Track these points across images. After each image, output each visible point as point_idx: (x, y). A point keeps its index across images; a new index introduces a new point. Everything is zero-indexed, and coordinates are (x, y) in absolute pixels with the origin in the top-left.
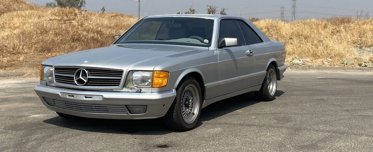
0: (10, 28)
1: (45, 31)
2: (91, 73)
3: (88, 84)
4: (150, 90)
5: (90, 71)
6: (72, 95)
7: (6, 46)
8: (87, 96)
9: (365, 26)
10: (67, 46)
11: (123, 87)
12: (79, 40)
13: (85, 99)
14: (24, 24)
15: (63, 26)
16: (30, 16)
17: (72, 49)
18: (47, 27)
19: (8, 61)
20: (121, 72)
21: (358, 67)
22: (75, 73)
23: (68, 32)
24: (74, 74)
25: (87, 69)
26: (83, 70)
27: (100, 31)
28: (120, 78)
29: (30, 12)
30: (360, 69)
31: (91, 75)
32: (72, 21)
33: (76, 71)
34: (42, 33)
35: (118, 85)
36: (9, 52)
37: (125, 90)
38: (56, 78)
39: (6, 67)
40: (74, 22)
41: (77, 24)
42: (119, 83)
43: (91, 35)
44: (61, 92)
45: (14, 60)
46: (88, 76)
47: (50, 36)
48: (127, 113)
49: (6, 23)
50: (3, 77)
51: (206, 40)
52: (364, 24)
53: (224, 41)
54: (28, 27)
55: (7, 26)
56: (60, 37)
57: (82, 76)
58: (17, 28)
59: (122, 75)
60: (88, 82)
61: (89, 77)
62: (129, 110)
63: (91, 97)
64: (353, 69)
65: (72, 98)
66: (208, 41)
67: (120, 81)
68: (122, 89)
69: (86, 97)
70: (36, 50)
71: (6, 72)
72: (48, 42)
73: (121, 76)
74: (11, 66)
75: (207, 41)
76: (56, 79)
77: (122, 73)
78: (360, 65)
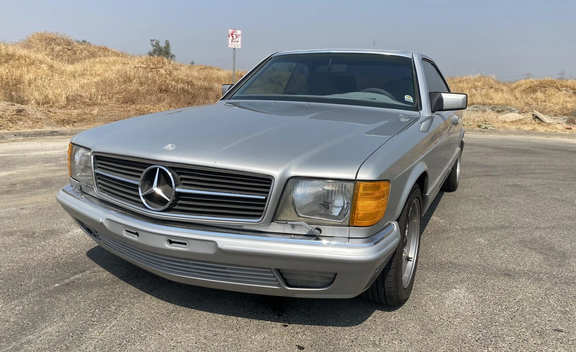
0: (92, 75)
1: (128, 80)
2: (182, 179)
3: (177, 207)
4: (346, 231)
5: (179, 174)
6: (135, 232)
7: (81, 96)
8: (173, 240)
9: (461, 85)
10: (154, 98)
11: (271, 222)
12: (167, 91)
13: (168, 246)
14: (107, 71)
15: (150, 75)
16: (114, 63)
17: (159, 100)
18: (130, 75)
19: (79, 115)
20: (267, 180)
21: (478, 128)
22: (142, 175)
23: (155, 82)
24: (139, 177)
25: (171, 169)
26: (161, 169)
27: (191, 82)
28: (264, 198)
29: (115, 58)
30: (481, 131)
31: (184, 184)
32: (160, 70)
33: (145, 171)
34: (125, 82)
35: (260, 216)
36: (84, 103)
37: (275, 227)
38: (99, 181)
39: (74, 122)
40: (162, 71)
41: (165, 72)
42: (262, 211)
43: (180, 86)
44: (107, 219)
45: (85, 114)
46: (176, 185)
47: (134, 86)
48: (279, 285)
49: (87, 70)
50: (70, 135)
51: (409, 97)
52: (460, 82)
53: (441, 100)
54: (110, 75)
55: (88, 73)
56: (146, 87)
57: (158, 185)
58: (99, 75)
59: (269, 188)
60: (174, 203)
61: (177, 190)
62: (285, 277)
63: (185, 244)
64: (473, 131)
65: (134, 238)
66: (412, 99)
67: (264, 206)
68: (269, 225)
69: (171, 242)
70: (118, 100)
71: (74, 129)
72: (132, 92)
73: (268, 193)
74: (82, 120)
75: (410, 99)
76: (99, 183)
77: (270, 184)
78: (479, 126)
